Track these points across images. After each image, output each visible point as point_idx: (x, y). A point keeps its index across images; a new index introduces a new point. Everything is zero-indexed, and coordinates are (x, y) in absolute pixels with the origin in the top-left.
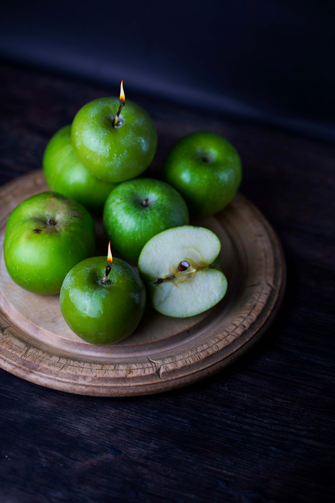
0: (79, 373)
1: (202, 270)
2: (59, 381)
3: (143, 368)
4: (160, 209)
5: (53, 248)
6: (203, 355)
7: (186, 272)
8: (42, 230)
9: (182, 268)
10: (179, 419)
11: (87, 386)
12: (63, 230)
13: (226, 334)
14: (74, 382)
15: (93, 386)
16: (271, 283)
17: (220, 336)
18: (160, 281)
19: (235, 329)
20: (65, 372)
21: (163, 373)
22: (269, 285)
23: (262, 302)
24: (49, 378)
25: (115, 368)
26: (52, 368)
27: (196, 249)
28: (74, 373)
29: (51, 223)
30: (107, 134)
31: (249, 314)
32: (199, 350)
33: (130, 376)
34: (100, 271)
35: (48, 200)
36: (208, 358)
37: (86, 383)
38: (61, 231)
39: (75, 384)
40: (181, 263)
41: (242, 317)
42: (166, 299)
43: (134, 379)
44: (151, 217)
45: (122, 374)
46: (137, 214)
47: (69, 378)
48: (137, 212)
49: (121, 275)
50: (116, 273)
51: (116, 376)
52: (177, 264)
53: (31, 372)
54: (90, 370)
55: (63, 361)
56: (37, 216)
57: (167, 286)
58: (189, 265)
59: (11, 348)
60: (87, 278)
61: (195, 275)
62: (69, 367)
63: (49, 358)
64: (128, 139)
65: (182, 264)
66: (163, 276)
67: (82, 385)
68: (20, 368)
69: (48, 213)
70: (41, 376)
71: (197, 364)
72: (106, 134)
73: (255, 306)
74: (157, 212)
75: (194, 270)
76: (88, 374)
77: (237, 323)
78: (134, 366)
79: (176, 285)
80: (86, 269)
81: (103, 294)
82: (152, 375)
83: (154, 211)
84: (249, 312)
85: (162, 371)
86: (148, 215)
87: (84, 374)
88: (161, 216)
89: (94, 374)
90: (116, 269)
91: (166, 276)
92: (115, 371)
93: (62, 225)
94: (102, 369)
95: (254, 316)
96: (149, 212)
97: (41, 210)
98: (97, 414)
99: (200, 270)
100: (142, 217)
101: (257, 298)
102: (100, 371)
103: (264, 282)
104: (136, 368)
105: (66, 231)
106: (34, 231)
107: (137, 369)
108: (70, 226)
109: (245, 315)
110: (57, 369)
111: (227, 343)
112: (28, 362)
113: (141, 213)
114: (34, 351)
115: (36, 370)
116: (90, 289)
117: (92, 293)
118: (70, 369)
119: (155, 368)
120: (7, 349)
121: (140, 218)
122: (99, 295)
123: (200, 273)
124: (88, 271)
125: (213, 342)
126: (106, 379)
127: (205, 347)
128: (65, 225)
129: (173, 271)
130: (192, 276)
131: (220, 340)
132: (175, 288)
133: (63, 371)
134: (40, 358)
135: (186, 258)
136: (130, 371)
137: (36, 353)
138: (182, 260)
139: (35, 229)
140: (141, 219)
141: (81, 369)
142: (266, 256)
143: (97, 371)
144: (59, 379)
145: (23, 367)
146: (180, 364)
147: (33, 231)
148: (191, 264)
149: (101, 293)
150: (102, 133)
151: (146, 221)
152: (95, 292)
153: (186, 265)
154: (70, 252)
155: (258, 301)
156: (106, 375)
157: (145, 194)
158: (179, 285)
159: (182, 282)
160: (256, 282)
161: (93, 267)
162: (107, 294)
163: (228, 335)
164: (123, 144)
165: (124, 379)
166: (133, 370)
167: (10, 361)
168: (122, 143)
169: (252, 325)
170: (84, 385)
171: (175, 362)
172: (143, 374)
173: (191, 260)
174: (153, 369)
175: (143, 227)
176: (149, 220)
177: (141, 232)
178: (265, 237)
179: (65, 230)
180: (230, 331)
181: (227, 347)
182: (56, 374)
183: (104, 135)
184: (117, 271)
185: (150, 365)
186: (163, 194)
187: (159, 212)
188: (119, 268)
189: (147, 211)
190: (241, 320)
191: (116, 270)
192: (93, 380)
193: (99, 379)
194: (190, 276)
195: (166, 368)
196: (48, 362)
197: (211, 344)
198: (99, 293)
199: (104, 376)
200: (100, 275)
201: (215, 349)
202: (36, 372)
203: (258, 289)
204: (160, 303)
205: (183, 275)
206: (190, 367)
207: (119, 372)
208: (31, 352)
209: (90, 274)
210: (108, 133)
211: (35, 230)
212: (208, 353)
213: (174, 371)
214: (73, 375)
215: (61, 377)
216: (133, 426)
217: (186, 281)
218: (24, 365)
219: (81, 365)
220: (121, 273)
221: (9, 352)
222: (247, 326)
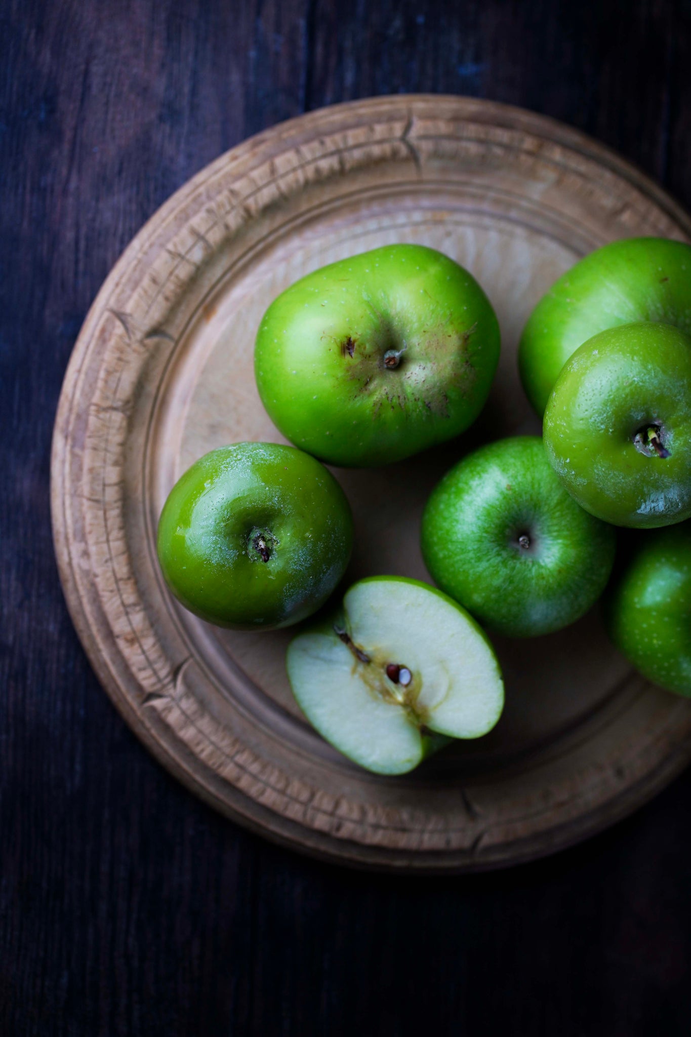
0: (91, 539)
1: (409, 714)
2: (64, 504)
3: (150, 663)
4: (511, 582)
5: (316, 398)
6: (228, 771)
7: (390, 684)
8: (353, 354)
9: (394, 673)
10: (78, 767)
11: (70, 564)
12: (375, 398)
13: (305, 796)
14: (71, 536)
15: (74, 578)
16: (486, 841)
17: (295, 787)
18: (346, 639)
19: (325, 812)
20: (85, 508)
21: (153, 709)
22: (478, 839)
23: (421, 842)
24: (63, 482)
25: (129, 606)
26: (86, 478)
27: (450, 687)
28: (88, 529)
29: (389, 362)
30: (602, 429)
31: (376, 827)
32: (241, 758)
33: (122, 644)
34: (281, 525)
35: (450, 330)
36: (227, 784)
37: (75, 562)
38: (370, 394)
39: (67, 539)
40: (403, 667)
41: (363, 812)
42: (317, 658)
43: (118, 654)
44: (484, 570)
45: (120, 626)
46: (481, 537)
47: (75, 522)
48: (485, 535)
49: (290, 572)
50: (291, 560)
51: (111, 618)
52: (397, 660)
53: (66, 437)
54: (108, 556)
55: (112, 494)
56: (396, 323)
57: (342, 653)
58: (407, 686)
59: (109, 373)
60: (249, 508)
61: (390, 703)
62: (101, 513)
63: (109, 462)
64: (612, 478)
65: (403, 671)
66: (359, 640)
67: (69, 554)
68: (71, 410)
69: (415, 342)
70: (63, 462)
71: (204, 767)
72: (603, 427)
73: (404, 830)
74: (501, 580)
75: (400, 698)
76: (94, 558)
77: (343, 809)
78: (149, 642)
79: (354, 671)
80: (272, 496)
81: (220, 556)
82: (140, 688)
83: (504, 572)
84: (383, 822)
85: (157, 703)
86: (488, 560)
87: (93, 549)
88: (498, 589)
89: (98, 570)
90: (299, 556)
91: (361, 646)
92: (122, 609)
93: (388, 390)
94: (117, 581)
95: (377, 838)
96: (496, 560)
97: (416, 325)
98: (34, 599)
99: (409, 710)
100: (479, 550)
101: (430, 826)
102: (112, 579)
103: (481, 826)
104: (146, 647)
105: (374, 406)
106: (345, 340)
107: (144, 652)
108: (393, 407)
109: (371, 818)
110: (86, 490)
111: (279, 808)
112: (86, 422)
113: (487, 545)
114: (117, 425)
115: (73, 447)
116: (223, 524)
117: (215, 534)
118: (96, 517)
119: (158, 686)
120: (104, 366)
121: (475, 547)
122: (215, 550)
123: (401, 711)
124: (269, 501)
125: (273, 780)
126: (96, 599)
127: (255, 768)
128: (390, 396)
129: (379, 658)
130: (387, 698)
131: (282, 792)
132: (347, 668)
133: (86, 503)
134: (103, 445)
135: (419, 674)
136: (133, 640)
137: (113, 431)
138: (412, 666)
139: (352, 339)
140: (474, 550)
141: (104, 538)
142: (562, 804)
143: (110, 574)
144: (68, 502)
145: (73, 417)
146: (187, 734)
147: (347, 337)
148: (410, 688)
149: (221, 551)
150: (600, 418)
151: (473, 561)
152: (219, 537)
153: (405, 678)
154: (328, 433)
155: (422, 832)
156: (105, 596)
157: (550, 532)
158: (357, 676)
159: (366, 682)
160: (477, 808)
161: (285, 508)
162: (224, 566)
163: (301, 803)
164: (595, 471)
165: (110, 636)
166: (137, 645)
167: (80, 384)
168: (597, 468)
169: (350, 843)
170: (70, 559)
171: (188, 720)
172: (134, 669)
173: (420, 685)
174: (154, 685)
175: (458, 558)
176: (478, 567)
177: (450, 557)
178: (617, 785)
179: (375, 404)
180: (316, 802)
181: (269, 811)
182: (75, 491)
183: (599, 424)
184: (296, 562)
185: (163, 673)
186: (560, 572)
187: (504, 582)
188: (305, 561)
189: (499, 555)
190: (355, 815)
191: (296, 557)
192: (87, 573)
193: (93, 585)
194: (386, 693)
195: (168, 709)
196: (98, 464)
197: (264, 778)
198: (220, 548)
199: (101, 593)
200: (274, 529)
201: (253, 791)
202: (68, 448)
203: (458, 820)
204: (305, 650)
205: (381, 680)
206: (191, 755)
207: (123, 619)
208: (113, 417)
209: (264, 510)
210: (607, 430)
211: (349, 339)
212: (238, 779)
213: (166, 728)
214: (83, 528)
215: (72, 505)
216: (29, 682)
217: (372, 688)
218: (79, 417)
219: (116, 534)
220: (296, 570)
221: (98, 371)
222: (344, 833)
